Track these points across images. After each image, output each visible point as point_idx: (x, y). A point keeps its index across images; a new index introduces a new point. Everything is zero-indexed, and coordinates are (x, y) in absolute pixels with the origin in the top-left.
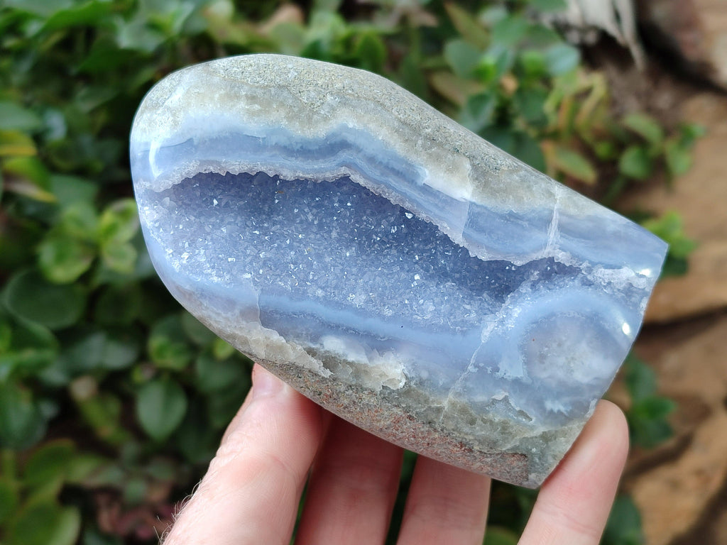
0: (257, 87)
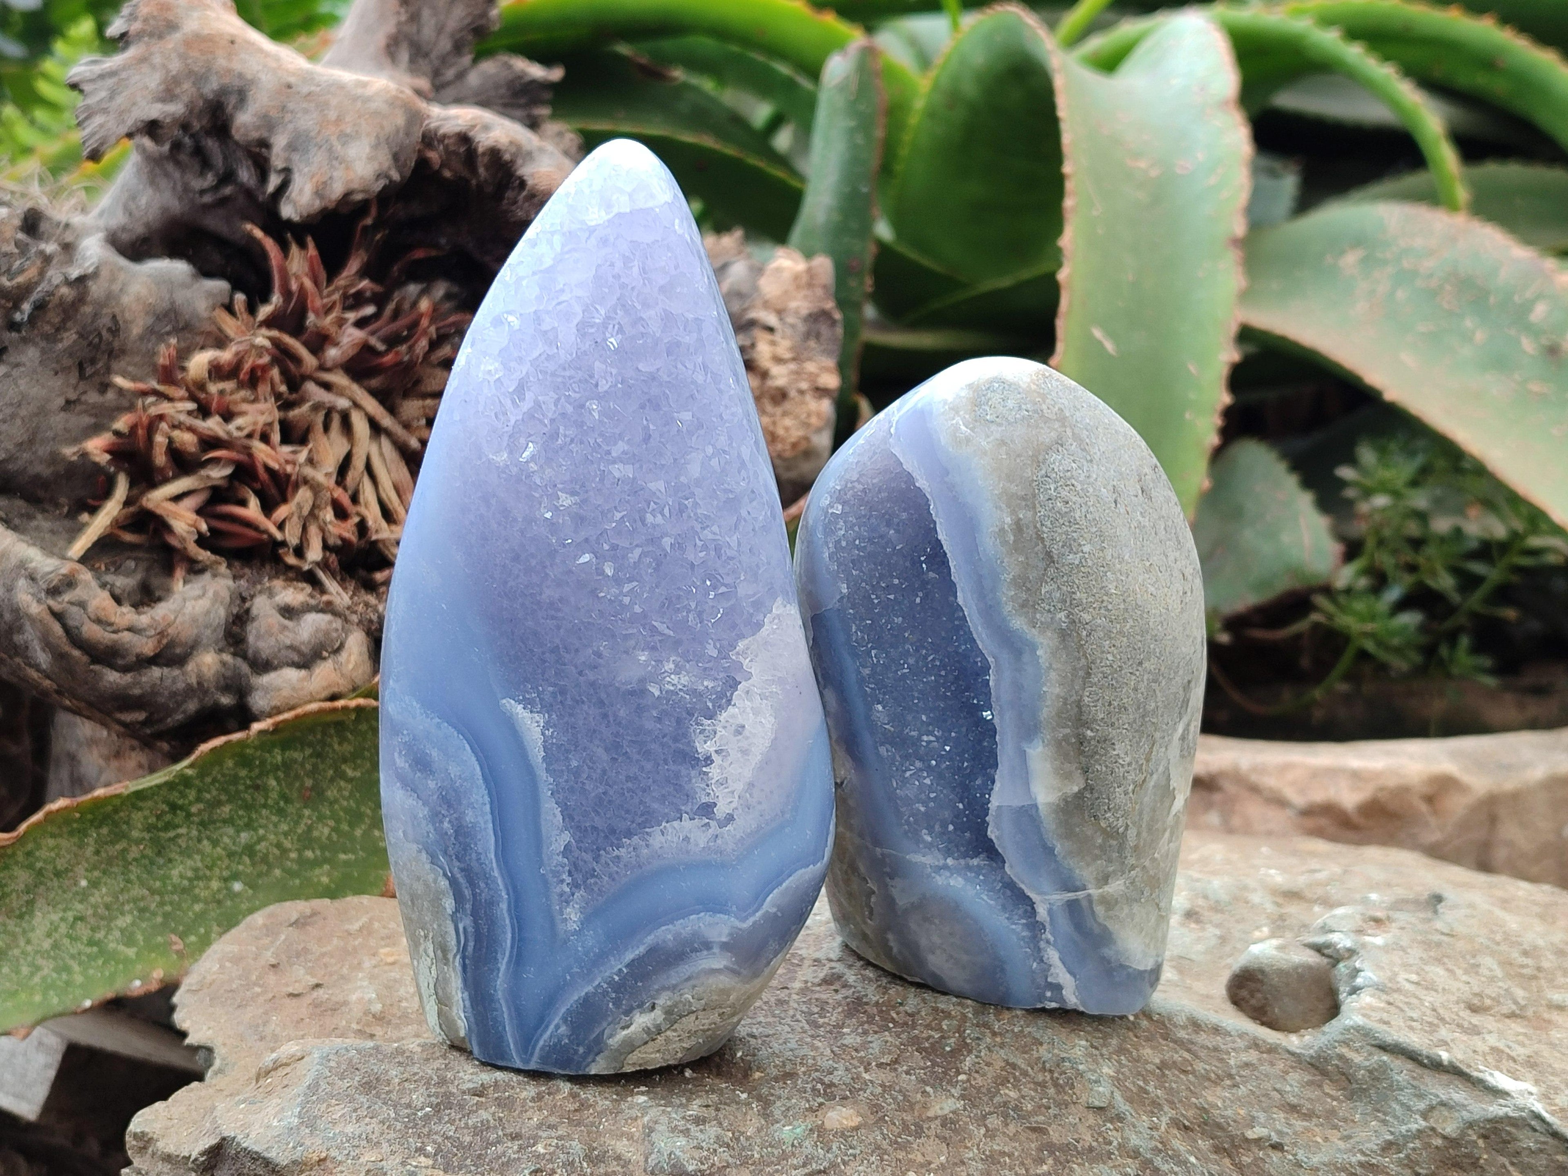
0: (1035, 527)
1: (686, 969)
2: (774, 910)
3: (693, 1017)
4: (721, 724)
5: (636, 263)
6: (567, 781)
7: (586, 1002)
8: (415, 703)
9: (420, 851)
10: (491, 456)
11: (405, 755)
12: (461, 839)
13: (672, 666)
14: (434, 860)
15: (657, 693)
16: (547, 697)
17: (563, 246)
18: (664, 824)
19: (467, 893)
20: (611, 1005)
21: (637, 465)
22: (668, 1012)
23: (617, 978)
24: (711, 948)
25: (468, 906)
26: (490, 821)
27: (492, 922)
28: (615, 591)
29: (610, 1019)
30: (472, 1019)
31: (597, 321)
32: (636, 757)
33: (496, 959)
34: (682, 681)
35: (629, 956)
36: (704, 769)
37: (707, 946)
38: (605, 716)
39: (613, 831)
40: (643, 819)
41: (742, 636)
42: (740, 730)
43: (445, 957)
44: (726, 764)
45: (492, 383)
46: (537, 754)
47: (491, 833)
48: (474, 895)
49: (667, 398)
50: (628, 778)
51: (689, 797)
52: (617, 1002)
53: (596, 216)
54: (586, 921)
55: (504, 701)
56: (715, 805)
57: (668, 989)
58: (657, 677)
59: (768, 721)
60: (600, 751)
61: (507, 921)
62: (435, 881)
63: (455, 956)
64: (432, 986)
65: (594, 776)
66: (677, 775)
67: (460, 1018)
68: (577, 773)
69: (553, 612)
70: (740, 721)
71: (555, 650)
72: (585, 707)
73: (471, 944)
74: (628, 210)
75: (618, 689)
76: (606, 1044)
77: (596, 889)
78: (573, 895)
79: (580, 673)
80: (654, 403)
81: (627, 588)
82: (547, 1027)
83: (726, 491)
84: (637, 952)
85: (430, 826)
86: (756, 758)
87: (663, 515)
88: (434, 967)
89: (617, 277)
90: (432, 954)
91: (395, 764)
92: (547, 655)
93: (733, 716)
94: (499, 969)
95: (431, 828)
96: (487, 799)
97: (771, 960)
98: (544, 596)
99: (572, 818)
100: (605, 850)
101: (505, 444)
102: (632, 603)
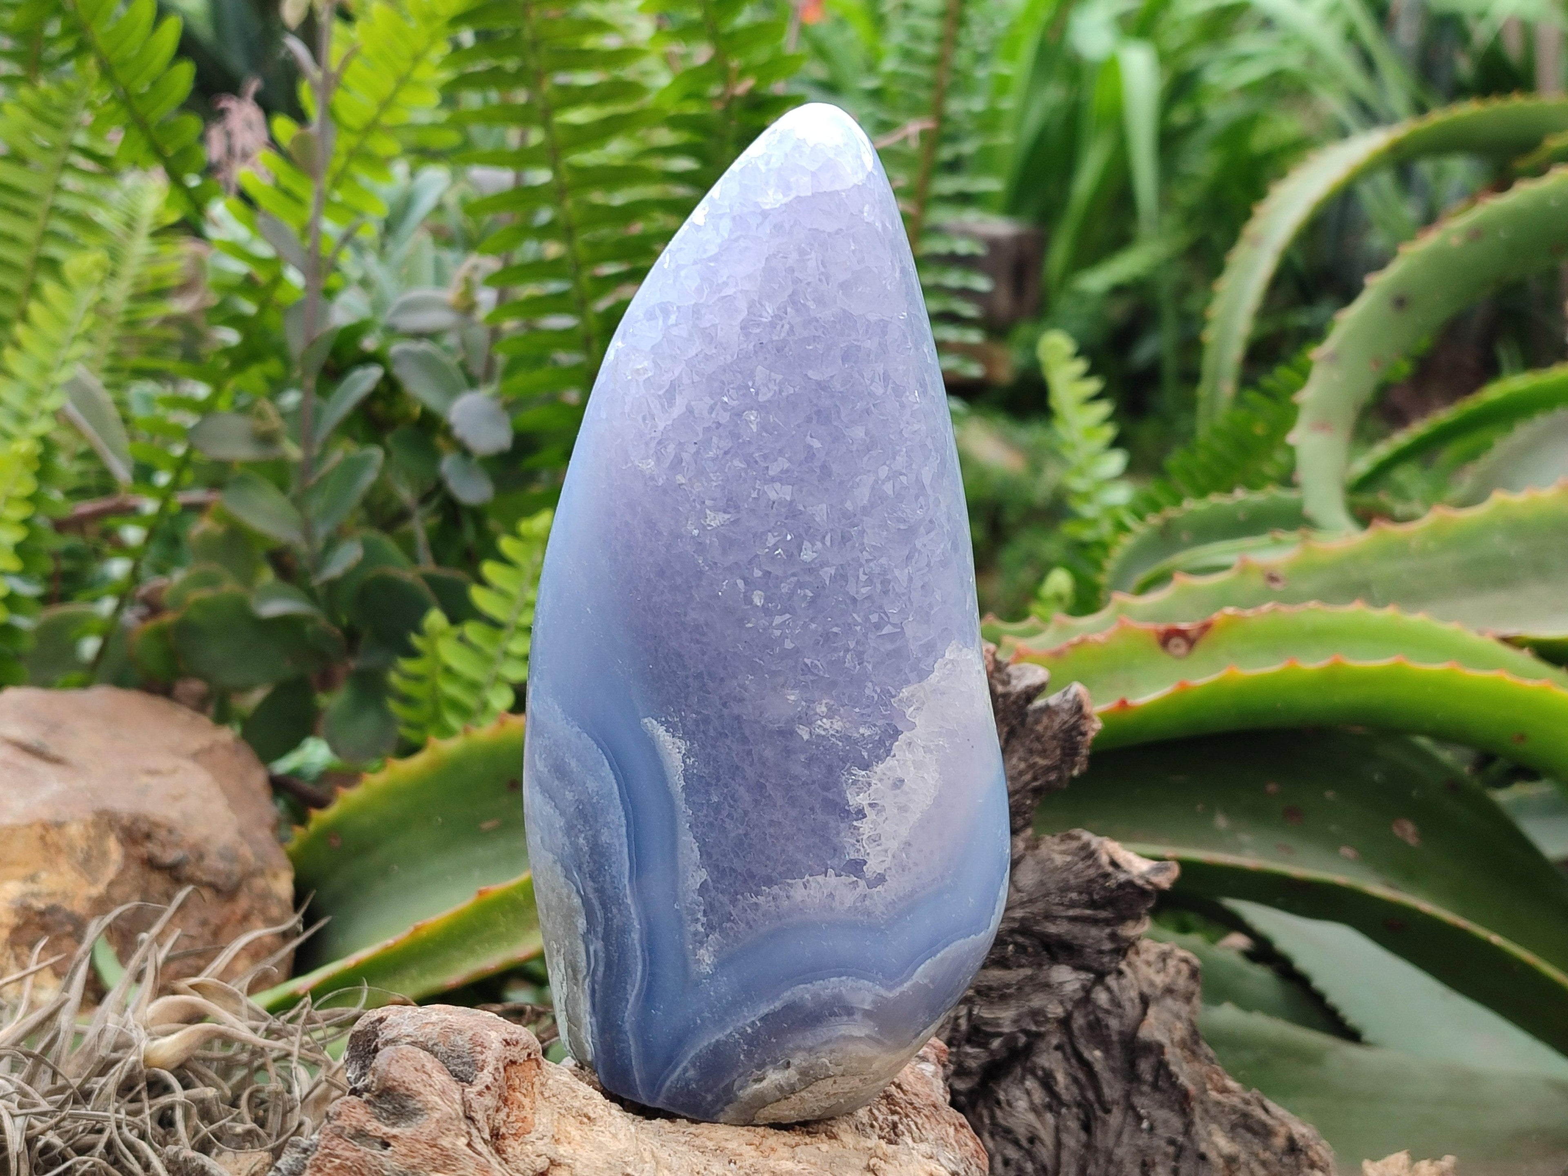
1: (823, 1032)
2: (926, 981)
3: (830, 1081)
4: (877, 777)
5: (813, 255)
6: (706, 816)
7: (717, 1049)
8: (556, 707)
9: (555, 862)
10: (637, 463)
11: (545, 759)
12: (596, 857)
13: (824, 709)
14: (568, 876)
15: (806, 737)
16: (689, 723)
17: (731, 232)
18: (807, 877)
19: (599, 914)
20: (742, 1057)
21: (796, 487)
22: (803, 1073)
23: (749, 1030)
24: (853, 1014)
25: (600, 929)
26: (626, 845)
27: (623, 950)
28: (764, 622)
29: (741, 1070)
30: (598, 1047)
31: (764, 320)
32: (780, 802)
33: (625, 989)
34: (835, 727)
35: (764, 1010)
36: (855, 823)
37: (849, 1011)
38: (749, 753)
39: (752, 876)
40: (784, 868)
41: (907, 682)
42: (899, 783)
43: (575, 978)
44: (880, 820)
45: (641, 383)
46: (678, 783)
47: (626, 857)
48: (607, 920)
49: (838, 412)
50: (772, 823)
51: (836, 850)
52: (749, 1055)
53: (772, 199)
54: (721, 965)
55: (646, 720)
56: (865, 862)
57: (804, 1049)
58: (807, 719)
59: (932, 777)
60: (742, 790)
61: (638, 953)
62: (569, 898)
63: (584, 979)
64: (563, 1001)
65: (735, 815)
66: (825, 826)
67: (587, 1042)
68: (717, 808)
69: (698, 637)
70: (899, 773)
71: (699, 676)
72: (728, 742)
73: (601, 969)
74: (810, 194)
75: (764, 728)
76: (736, 1095)
77: (732, 934)
78: (708, 936)
79: (724, 705)
80: (822, 416)
81: (778, 620)
82: (675, 1068)
83: (900, 520)
84: (772, 1007)
85: (566, 838)
86: (914, 817)
87: (824, 544)
88: (565, 984)
89: (791, 270)
90: (563, 970)
91: (535, 766)
92: (690, 680)
93: (890, 769)
94: (628, 1002)
95: (565, 840)
96: (623, 821)
97: (921, 1032)
98: (688, 618)
99: (709, 855)
100: (742, 894)
101: (652, 452)
102: (783, 637)
